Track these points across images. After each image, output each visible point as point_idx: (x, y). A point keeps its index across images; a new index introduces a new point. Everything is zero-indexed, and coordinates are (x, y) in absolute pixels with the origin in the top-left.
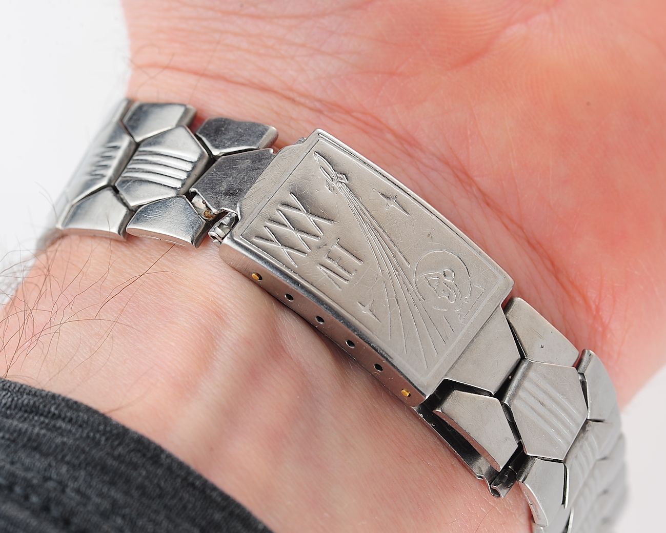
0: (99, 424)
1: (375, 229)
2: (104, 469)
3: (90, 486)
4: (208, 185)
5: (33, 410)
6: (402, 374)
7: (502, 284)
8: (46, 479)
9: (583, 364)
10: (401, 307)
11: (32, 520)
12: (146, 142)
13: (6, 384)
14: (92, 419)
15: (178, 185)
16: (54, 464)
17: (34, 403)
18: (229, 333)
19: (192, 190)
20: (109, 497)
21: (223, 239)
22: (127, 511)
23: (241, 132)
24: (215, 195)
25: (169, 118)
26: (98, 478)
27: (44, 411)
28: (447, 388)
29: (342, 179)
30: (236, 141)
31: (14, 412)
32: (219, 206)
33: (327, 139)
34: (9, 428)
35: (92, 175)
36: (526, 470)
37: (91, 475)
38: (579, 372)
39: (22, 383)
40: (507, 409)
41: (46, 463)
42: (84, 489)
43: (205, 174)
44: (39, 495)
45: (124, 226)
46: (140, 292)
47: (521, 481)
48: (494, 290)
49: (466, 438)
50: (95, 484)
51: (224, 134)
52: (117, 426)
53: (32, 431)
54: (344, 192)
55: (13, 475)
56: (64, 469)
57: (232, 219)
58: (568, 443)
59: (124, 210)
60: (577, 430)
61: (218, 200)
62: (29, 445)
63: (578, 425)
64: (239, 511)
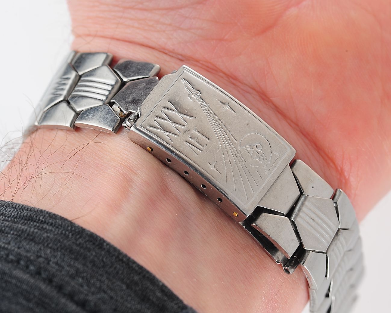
0: (68, 226)
1: (217, 121)
2: (71, 251)
3: (63, 261)
4: (121, 98)
5: (30, 219)
6: (233, 203)
7: (289, 152)
8: (39, 257)
9: (336, 197)
10: (232, 165)
11: (31, 279)
12: (85, 75)
13: (14, 204)
14: (64, 223)
15: (104, 98)
16: (42, 248)
17: (31, 214)
18: (136, 178)
19: (112, 101)
20: (75, 267)
21: (130, 127)
22: (85, 274)
23: (139, 68)
24: (125, 103)
25: (98, 61)
26: (68, 256)
27: (36, 219)
28: (259, 211)
29: (197, 93)
30: (137, 73)
31: (19, 220)
32: (128, 109)
33: (189, 71)
34: (16, 229)
35: (54, 94)
36: (304, 258)
37: (64, 255)
38: (334, 201)
39: (23, 204)
40: (293, 223)
41: (38, 248)
42: (60, 262)
43: (119, 92)
44: (34, 266)
45: (73, 123)
46: (85, 155)
47: (301, 264)
48: (285, 156)
49: (270, 240)
50: (66, 259)
51: (130, 69)
52: (78, 227)
53: (30, 230)
54: (199, 101)
55: (19, 254)
56: (48, 251)
57: (135, 116)
58: (328, 242)
59: (73, 114)
60: (333, 235)
61: (127, 106)
62: (28, 238)
63: (334, 232)
64: (148, 275)
